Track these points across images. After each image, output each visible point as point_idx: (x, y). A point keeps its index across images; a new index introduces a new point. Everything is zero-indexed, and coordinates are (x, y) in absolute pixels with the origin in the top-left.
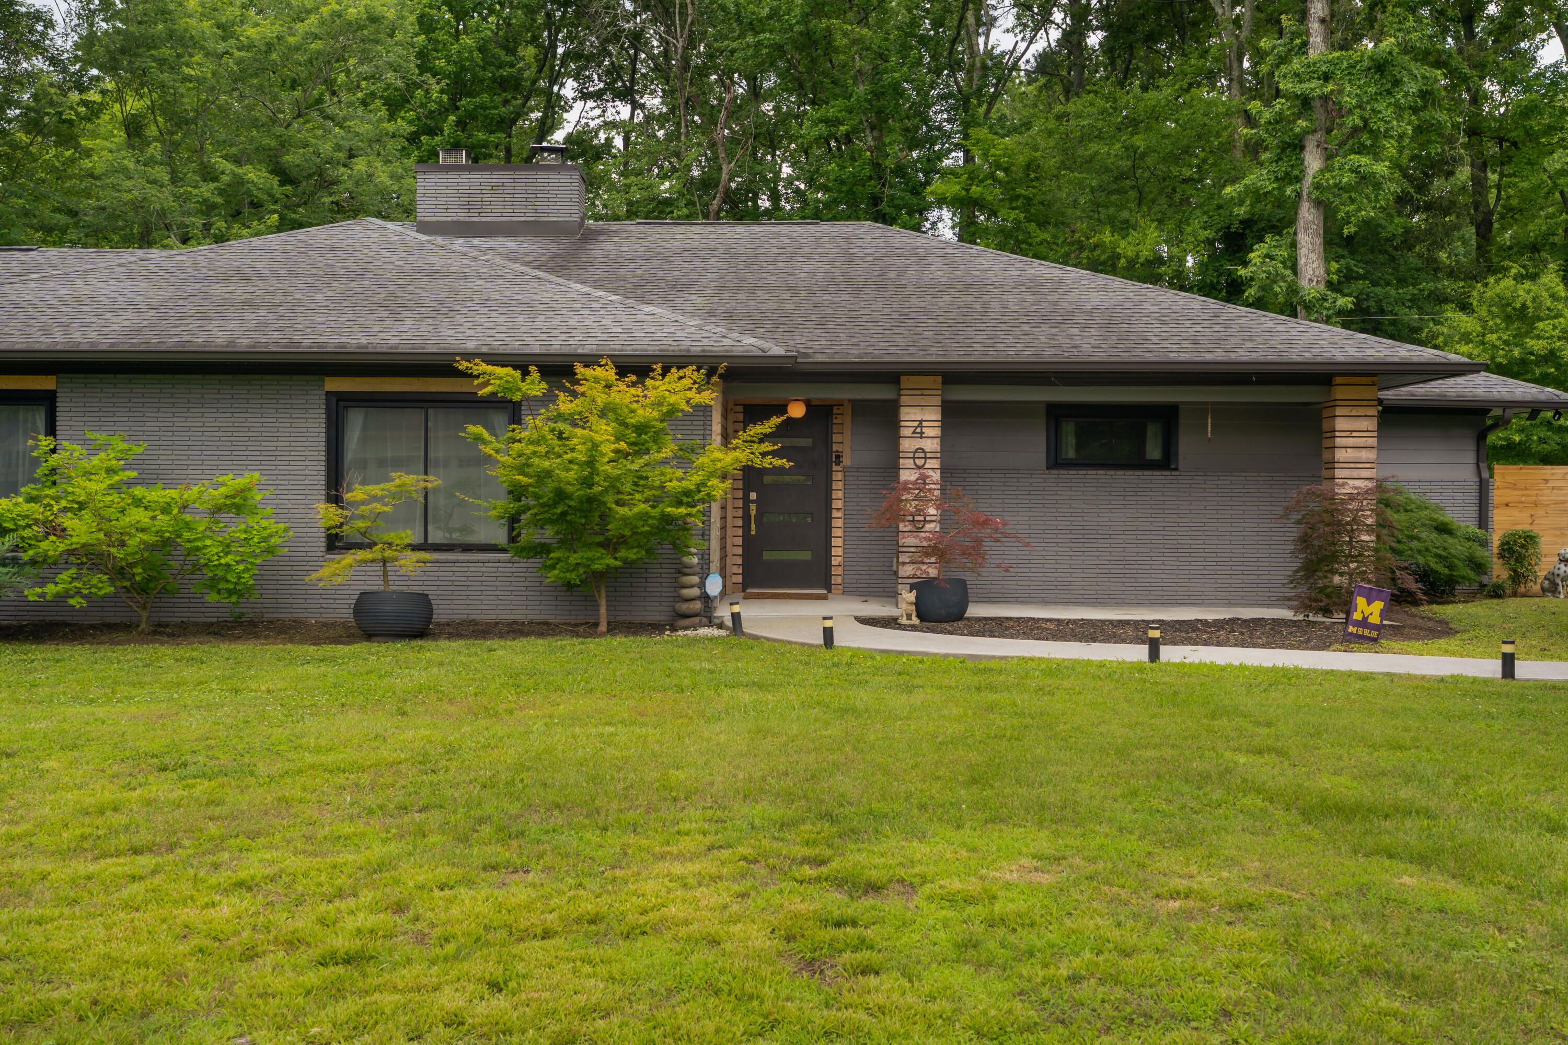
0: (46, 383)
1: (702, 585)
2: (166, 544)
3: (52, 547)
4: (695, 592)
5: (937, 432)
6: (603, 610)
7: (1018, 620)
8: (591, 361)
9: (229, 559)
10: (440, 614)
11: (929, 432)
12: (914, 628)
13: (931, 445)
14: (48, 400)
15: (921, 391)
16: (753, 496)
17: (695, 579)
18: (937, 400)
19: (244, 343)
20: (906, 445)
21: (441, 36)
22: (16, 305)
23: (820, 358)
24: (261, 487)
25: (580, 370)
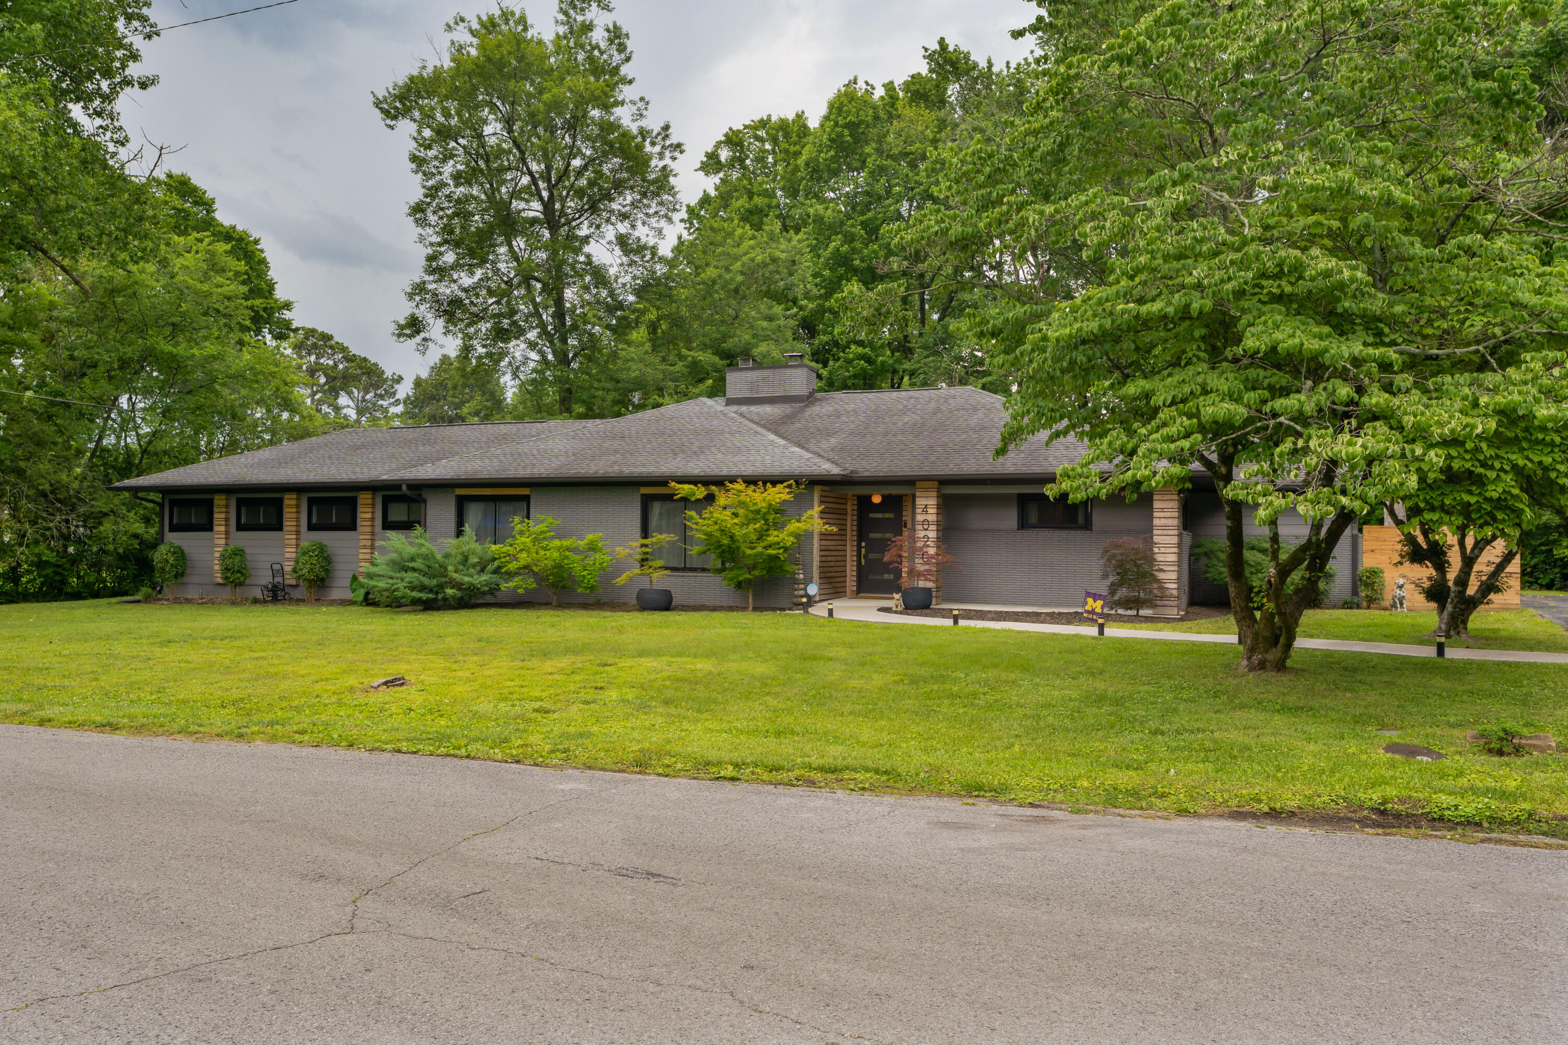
0: (525, 491)
1: (805, 589)
2: (559, 566)
3: (513, 566)
4: (802, 592)
5: (934, 511)
6: (751, 600)
7: (977, 611)
8: (733, 480)
9: (585, 573)
10: (677, 600)
11: (930, 511)
12: (901, 613)
13: (932, 518)
14: (526, 499)
15: (927, 489)
16: (863, 544)
17: (802, 586)
18: (935, 494)
19: (601, 473)
20: (919, 518)
21: (858, 245)
22: (519, 455)
23: (867, 474)
24: (601, 539)
25: (727, 484)
